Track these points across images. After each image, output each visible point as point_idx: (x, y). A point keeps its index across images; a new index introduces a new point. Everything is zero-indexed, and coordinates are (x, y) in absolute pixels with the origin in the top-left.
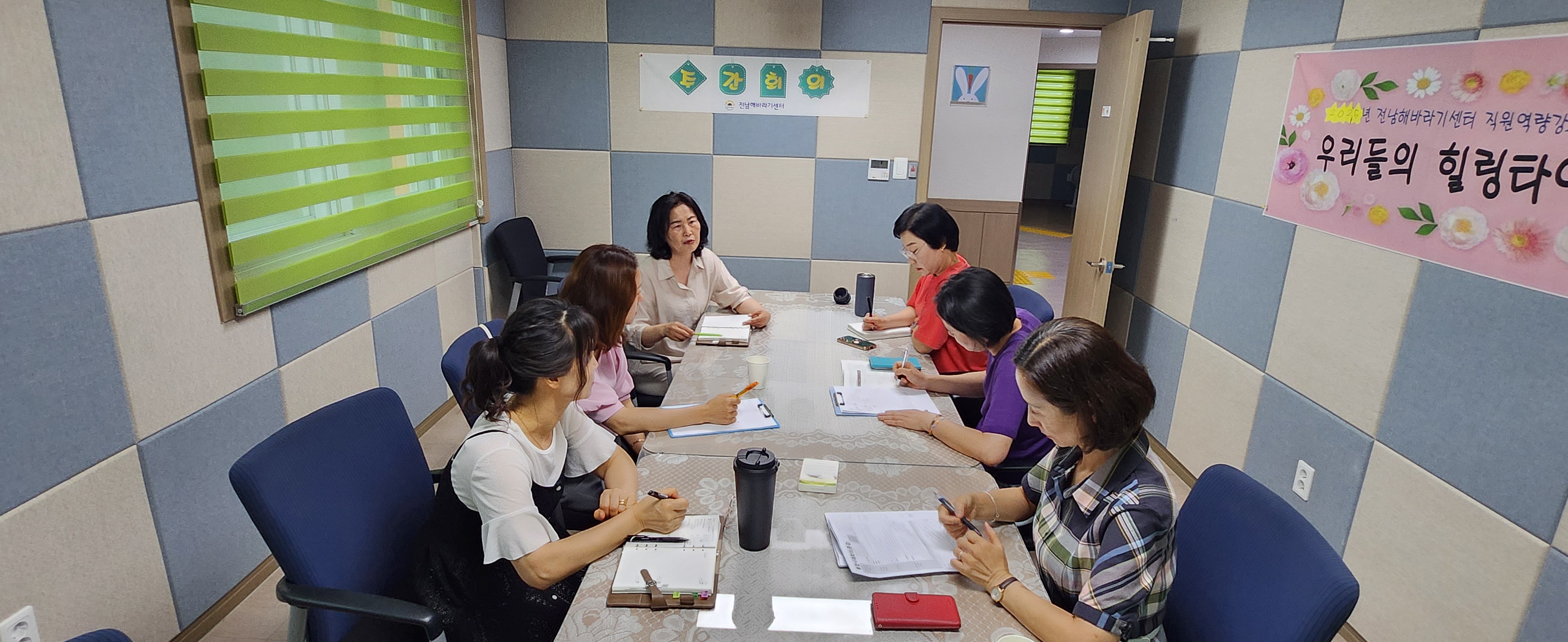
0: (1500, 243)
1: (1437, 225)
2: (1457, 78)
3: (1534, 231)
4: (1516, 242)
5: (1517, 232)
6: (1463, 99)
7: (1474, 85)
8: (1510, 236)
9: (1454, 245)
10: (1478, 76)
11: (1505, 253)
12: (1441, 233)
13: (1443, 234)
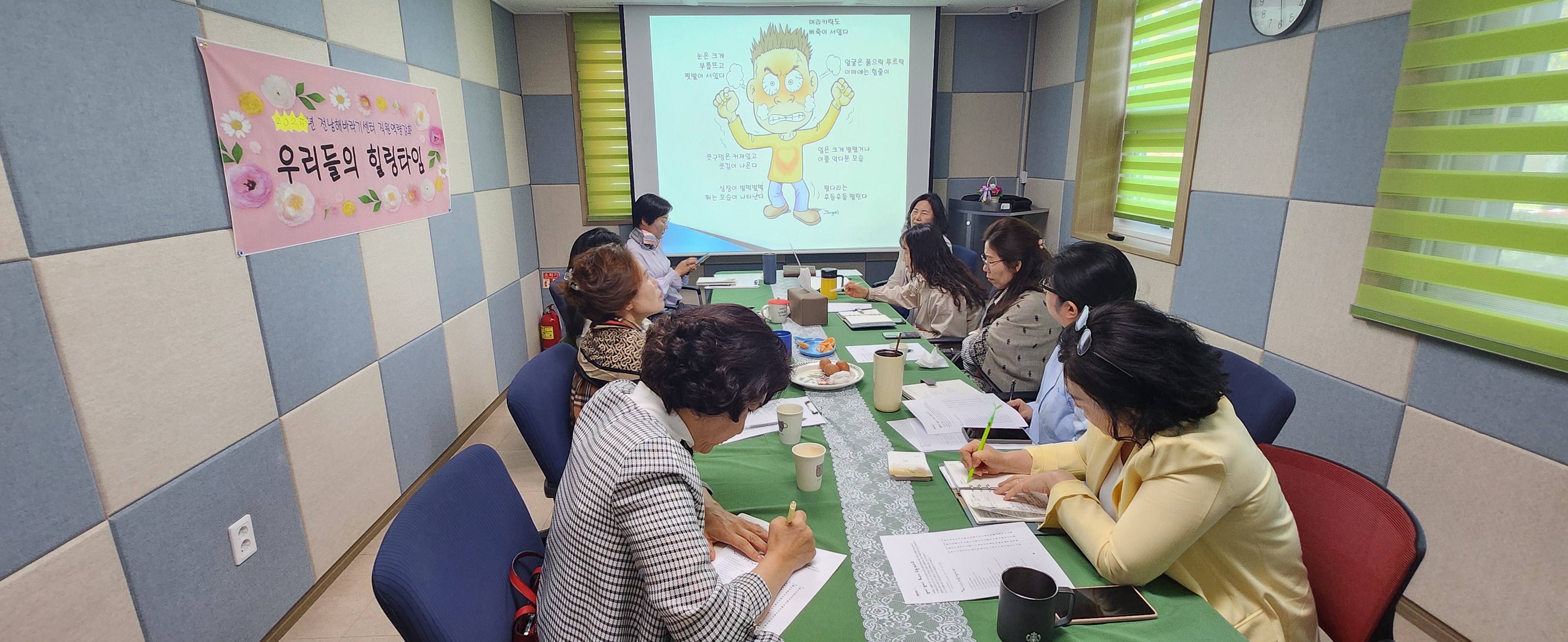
0: (405, 199)
1: (381, 202)
2: (357, 98)
3: (414, 189)
4: (411, 197)
5: (410, 191)
6: (365, 114)
7: (367, 104)
8: (408, 195)
9: (392, 210)
10: (366, 98)
11: (409, 206)
12: (385, 206)
13: (386, 206)
